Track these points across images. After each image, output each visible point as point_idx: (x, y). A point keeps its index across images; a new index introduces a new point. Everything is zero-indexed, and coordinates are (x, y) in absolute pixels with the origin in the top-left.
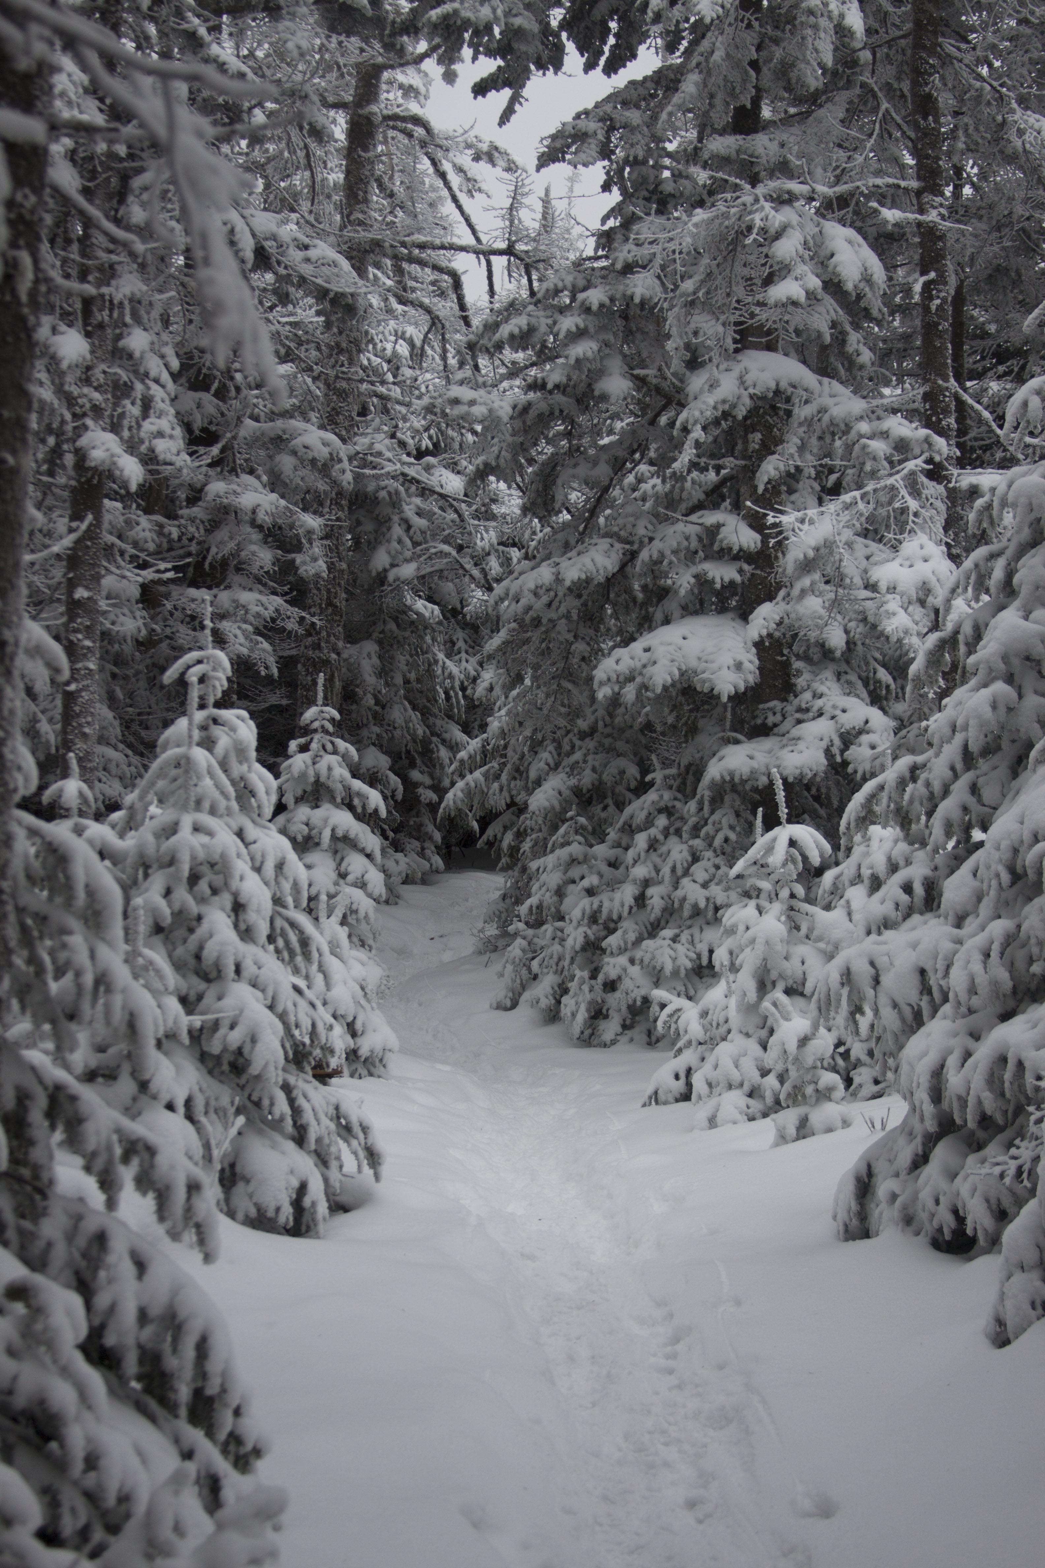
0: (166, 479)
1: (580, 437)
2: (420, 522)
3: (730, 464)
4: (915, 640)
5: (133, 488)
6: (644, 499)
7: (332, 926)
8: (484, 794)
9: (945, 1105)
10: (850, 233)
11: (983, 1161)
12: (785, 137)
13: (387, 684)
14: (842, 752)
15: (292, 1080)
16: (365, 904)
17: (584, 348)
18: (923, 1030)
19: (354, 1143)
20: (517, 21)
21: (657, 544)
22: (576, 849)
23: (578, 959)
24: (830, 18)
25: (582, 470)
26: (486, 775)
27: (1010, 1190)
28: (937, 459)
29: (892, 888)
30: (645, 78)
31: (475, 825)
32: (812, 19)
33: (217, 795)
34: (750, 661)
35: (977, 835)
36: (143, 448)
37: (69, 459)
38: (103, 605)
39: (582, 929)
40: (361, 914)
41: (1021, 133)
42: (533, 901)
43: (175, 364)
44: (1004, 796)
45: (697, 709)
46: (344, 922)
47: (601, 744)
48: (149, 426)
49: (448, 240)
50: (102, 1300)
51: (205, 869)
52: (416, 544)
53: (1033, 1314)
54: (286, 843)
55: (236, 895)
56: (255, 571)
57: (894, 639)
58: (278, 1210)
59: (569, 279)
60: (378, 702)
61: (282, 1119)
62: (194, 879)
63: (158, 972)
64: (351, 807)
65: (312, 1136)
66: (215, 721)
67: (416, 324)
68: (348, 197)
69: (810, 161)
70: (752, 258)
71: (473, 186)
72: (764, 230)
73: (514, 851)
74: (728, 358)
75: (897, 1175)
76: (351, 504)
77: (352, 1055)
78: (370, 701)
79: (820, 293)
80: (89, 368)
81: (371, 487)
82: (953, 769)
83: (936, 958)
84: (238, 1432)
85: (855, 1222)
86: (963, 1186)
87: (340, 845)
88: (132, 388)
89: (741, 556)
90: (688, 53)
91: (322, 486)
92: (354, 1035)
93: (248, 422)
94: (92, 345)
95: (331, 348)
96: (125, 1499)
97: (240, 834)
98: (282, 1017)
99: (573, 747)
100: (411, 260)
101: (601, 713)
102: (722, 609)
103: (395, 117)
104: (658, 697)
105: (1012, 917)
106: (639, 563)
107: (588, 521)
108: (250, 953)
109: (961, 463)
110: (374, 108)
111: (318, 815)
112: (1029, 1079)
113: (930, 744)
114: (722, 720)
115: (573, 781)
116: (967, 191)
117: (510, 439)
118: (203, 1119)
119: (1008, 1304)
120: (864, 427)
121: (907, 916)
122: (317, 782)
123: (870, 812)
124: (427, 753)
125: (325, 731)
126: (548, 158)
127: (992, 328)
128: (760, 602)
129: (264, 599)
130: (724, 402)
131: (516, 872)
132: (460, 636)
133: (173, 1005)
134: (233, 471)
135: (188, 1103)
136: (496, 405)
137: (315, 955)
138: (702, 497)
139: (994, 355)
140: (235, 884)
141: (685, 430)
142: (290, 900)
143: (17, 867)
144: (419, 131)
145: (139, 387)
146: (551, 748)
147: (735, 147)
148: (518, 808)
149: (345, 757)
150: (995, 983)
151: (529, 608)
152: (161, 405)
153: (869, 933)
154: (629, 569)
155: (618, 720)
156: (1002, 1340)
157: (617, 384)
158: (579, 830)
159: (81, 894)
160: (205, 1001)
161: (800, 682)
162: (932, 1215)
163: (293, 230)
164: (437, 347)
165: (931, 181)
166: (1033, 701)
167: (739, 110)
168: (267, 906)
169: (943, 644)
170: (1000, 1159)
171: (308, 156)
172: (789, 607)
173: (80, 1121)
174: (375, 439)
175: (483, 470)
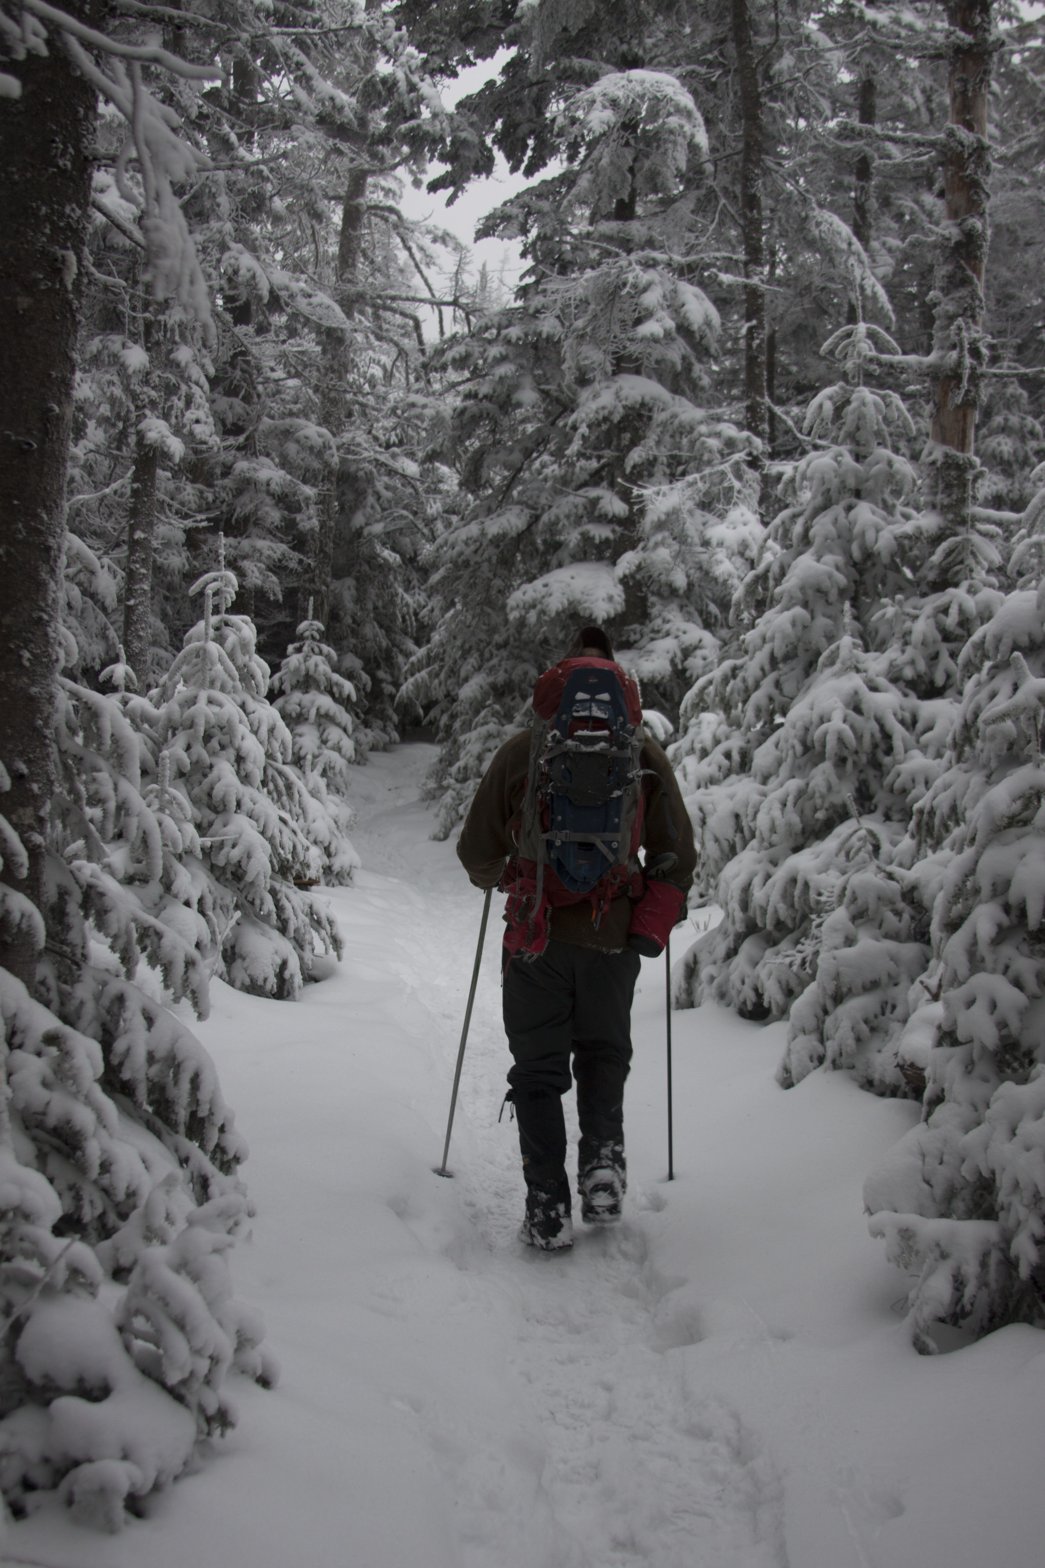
0: (207, 459)
1: (501, 433)
2: (387, 494)
3: (608, 454)
4: (736, 581)
5: (177, 460)
6: (545, 480)
7: (315, 778)
8: (428, 688)
9: (751, 913)
10: (696, 290)
11: (777, 954)
12: (651, 223)
13: (362, 609)
14: (683, 661)
15: (277, 886)
16: (339, 762)
17: (505, 369)
18: (736, 859)
19: (323, 932)
20: (463, 135)
21: (554, 510)
22: (492, 727)
24: (685, 137)
25: (502, 456)
26: (430, 674)
27: (797, 975)
28: (755, 453)
29: (717, 756)
30: (554, 179)
31: (421, 712)
32: (672, 137)
33: (226, 677)
34: (618, 593)
35: (778, 719)
36: (185, 431)
37: (132, 440)
38: (155, 544)
40: (337, 770)
41: (818, 224)
42: (461, 764)
43: (212, 371)
44: (799, 690)
46: (324, 774)
47: (511, 653)
48: (190, 415)
49: (411, 294)
50: (120, 1046)
51: (216, 731)
52: (384, 510)
53: (811, 1065)
54: (277, 715)
55: (238, 750)
56: (268, 525)
57: (721, 580)
58: (265, 980)
59: (496, 320)
60: (354, 621)
61: (269, 914)
62: (207, 738)
63: (179, 804)
64: (332, 695)
65: (292, 927)
66: (227, 624)
67: (388, 354)
68: (341, 263)
69: (669, 238)
70: (626, 306)
71: (430, 260)
72: (635, 286)
73: (448, 728)
74: (607, 379)
75: (715, 963)
76: (338, 480)
77: (328, 870)
78: (348, 620)
79: (674, 334)
80: (148, 374)
81: (353, 468)
82: (762, 669)
83: (747, 806)
84: (223, 1144)
85: (684, 996)
86: (762, 971)
87: (323, 720)
88: (179, 388)
89: (614, 520)
90: (582, 163)
91: (316, 465)
92: (329, 854)
93: (266, 420)
94: (151, 357)
95: (326, 369)
96: (132, 1194)
97: (243, 706)
98: (271, 840)
99: (492, 655)
100: (386, 308)
101: (512, 631)
102: (600, 558)
103: (376, 207)
104: (552, 620)
105: (803, 777)
106: (540, 525)
107: (505, 493)
108: (248, 793)
109: (773, 456)
110: (361, 200)
111: (307, 698)
112: (813, 896)
113: (746, 652)
115: (491, 679)
116: (779, 271)
117: (450, 433)
118: (210, 913)
119: (794, 1057)
120: (703, 429)
121: (726, 776)
122: (307, 675)
123: (702, 700)
124: (388, 659)
125: (313, 638)
126: (484, 233)
127: (794, 369)
128: (625, 551)
129: (274, 545)
130: (603, 408)
131: (449, 744)
132: (415, 577)
133: (190, 829)
134: (254, 454)
135: (201, 901)
136: (442, 408)
137: (296, 796)
138: (587, 477)
139: (796, 388)
140: (237, 742)
141: (575, 428)
142: (279, 757)
143: (59, 718)
144: (393, 218)
145: (184, 387)
146: (476, 655)
147: (616, 229)
148: (452, 698)
149: (328, 657)
150: (789, 825)
151: (461, 554)
152: (199, 400)
153: (699, 787)
154: (533, 528)
155: (524, 636)
156: (788, 1083)
157: (528, 396)
158: (495, 714)
159: (108, 741)
160: (214, 827)
161: (654, 611)
162: (739, 992)
163: (302, 285)
164: (402, 370)
165: (755, 255)
166: (822, 622)
167: (621, 202)
168: (262, 759)
169: (757, 579)
170: (790, 952)
171: (313, 234)
172: (646, 555)
173: (106, 912)
174: (356, 434)
175: (432, 457)
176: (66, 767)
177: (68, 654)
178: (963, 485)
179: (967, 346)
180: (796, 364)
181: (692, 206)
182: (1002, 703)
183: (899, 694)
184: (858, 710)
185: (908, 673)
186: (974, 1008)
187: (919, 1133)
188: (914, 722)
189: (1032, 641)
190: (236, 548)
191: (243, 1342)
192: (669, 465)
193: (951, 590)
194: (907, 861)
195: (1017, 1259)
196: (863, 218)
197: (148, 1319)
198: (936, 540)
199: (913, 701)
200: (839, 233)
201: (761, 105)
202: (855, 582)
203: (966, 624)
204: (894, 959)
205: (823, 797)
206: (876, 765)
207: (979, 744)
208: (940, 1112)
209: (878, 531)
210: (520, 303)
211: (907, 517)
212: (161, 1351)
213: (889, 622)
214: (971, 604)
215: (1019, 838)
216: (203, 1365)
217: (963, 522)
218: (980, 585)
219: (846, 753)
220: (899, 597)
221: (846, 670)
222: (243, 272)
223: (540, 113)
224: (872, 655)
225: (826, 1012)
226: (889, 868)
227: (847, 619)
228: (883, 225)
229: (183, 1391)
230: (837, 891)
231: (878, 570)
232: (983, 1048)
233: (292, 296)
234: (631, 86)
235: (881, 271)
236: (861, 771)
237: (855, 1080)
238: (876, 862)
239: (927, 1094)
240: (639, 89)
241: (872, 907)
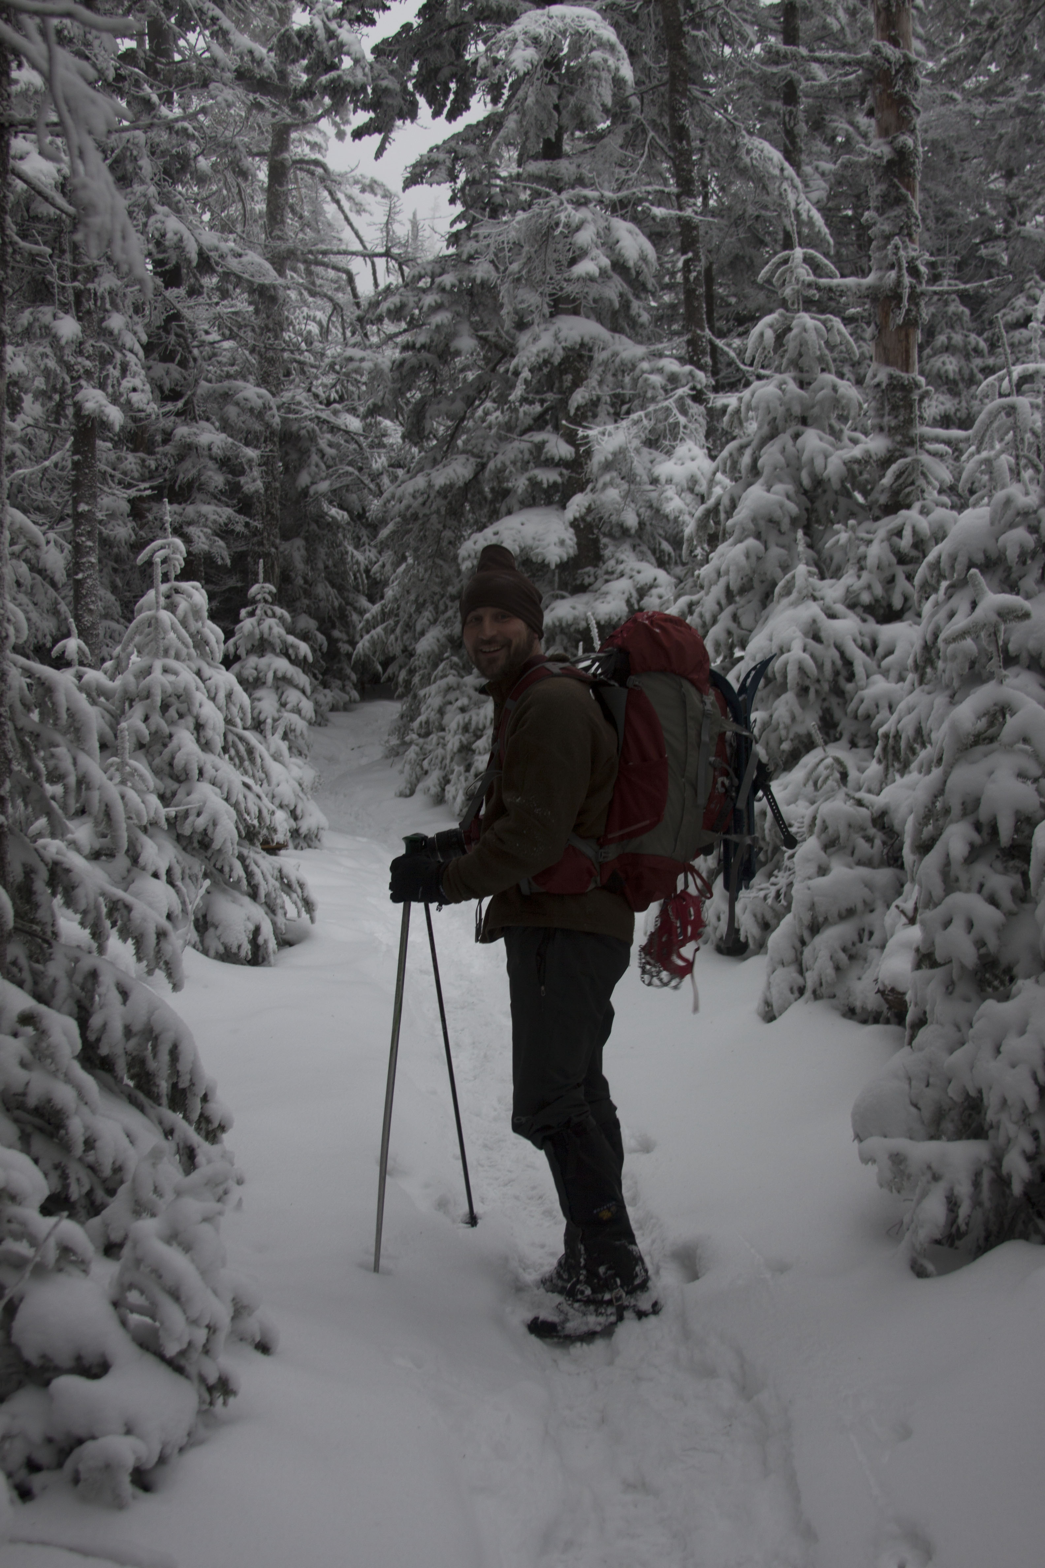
0: (146, 427)
1: (442, 383)
2: (331, 452)
3: (550, 396)
4: (687, 518)
5: (117, 428)
6: (490, 427)
7: (276, 741)
8: (384, 644)
10: (630, 225)
11: (753, 888)
12: (580, 161)
13: (312, 569)
14: (639, 602)
15: (245, 852)
16: (300, 724)
17: (441, 318)
19: (294, 896)
20: (384, 83)
21: (500, 457)
22: (451, 679)
23: (456, 758)
24: (609, 71)
25: (444, 406)
26: (385, 630)
27: (771, 907)
28: (699, 387)
30: (479, 123)
31: (380, 668)
32: (596, 73)
33: (180, 645)
34: (569, 536)
35: (738, 653)
36: (122, 400)
37: (70, 411)
38: (100, 516)
39: (457, 737)
40: (298, 732)
41: (749, 152)
42: (422, 718)
43: (144, 338)
44: (757, 622)
45: (534, 575)
46: (285, 737)
48: (127, 383)
49: (343, 247)
50: (96, 1021)
51: (173, 699)
52: (328, 467)
53: (792, 997)
54: (234, 680)
55: (197, 718)
56: (212, 489)
57: (672, 517)
58: (239, 947)
59: (430, 268)
60: (306, 582)
61: (239, 880)
62: (165, 707)
63: (141, 776)
64: (288, 657)
65: (262, 892)
66: (177, 591)
67: (323, 309)
68: (269, 220)
69: (599, 175)
70: (560, 246)
71: (360, 209)
72: (567, 225)
73: (408, 683)
74: (545, 322)
76: (281, 440)
77: (295, 833)
78: (300, 581)
79: (610, 272)
80: (81, 343)
81: (295, 427)
82: (719, 604)
84: (207, 1113)
87: (281, 683)
88: (113, 356)
89: (561, 463)
90: (507, 104)
91: (258, 427)
92: (295, 817)
93: (203, 383)
94: (83, 326)
95: (262, 329)
96: (118, 1170)
97: (199, 673)
98: (236, 806)
99: (446, 607)
100: (318, 263)
102: (549, 503)
103: (301, 161)
105: (766, 710)
106: (487, 471)
107: (449, 442)
108: (209, 760)
109: (717, 389)
110: (286, 155)
111: (263, 662)
113: (702, 587)
114: (551, 582)
115: (447, 631)
116: (712, 202)
117: (390, 385)
118: (179, 883)
119: (774, 991)
120: (645, 365)
122: (262, 638)
124: (342, 618)
125: (266, 601)
126: (411, 181)
127: (733, 300)
128: (574, 494)
129: (219, 510)
130: (544, 351)
131: (409, 699)
132: (364, 533)
133: (154, 800)
134: (194, 419)
135: (169, 872)
136: (380, 360)
137: (259, 760)
138: (531, 422)
139: (736, 319)
140: (195, 709)
141: (516, 373)
142: (238, 721)
143: (13, 696)
144: (320, 171)
145: (118, 355)
146: (431, 608)
147: (545, 169)
148: (409, 653)
149: (281, 619)
151: (409, 507)
152: (134, 368)
154: (480, 476)
156: (769, 1016)
157: (466, 343)
158: (453, 666)
159: (64, 716)
160: (178, 797)
161: (607, 553)
162: (716, 929)
163: (231, 244)
164: (339, 325)
165: (686, 187)
166: (775, 552)
167: (547, 142)
168: (221, 725)
169: (708, 513)
170: (764, 885)
171: (240, 193)
172: (595, 496)
173: (73, 888)
174: (296, 393)
175: (374, 411)
176: (23, 745)
177: (17, 630)
178: (910, 406)
179: (905, 265)
180: (735, 295)
181: (620, 141)
182: (961, 622)
183: (858, 620)
184: (817, 638)
185: (866, 598)
186: (951, 929)
187: (904, 1058)
188: (875, 646)
189: (987, 558)
190: (181, 515)
191: (239, 1310)
192: (613, 405)
193: (903, 513)
194: (875, 786)
195: (1010, 1176)
196: (793, 143)
197: (142, 1292)
198: (885, 462)
199: (872, 625)
200: (771, 160)
201: (684, 34)
202: (807, 510)
203: (920, 545)
204: (868, 885)
205: (787, 728)
206: (838, 692)
207: (940, 664)
208: (923, 1034)
209: (826, 457)
210: (452, 250)
211: (855, 442)
212: (157, 1324)
213: (844, 549)
214: (924, 525)
215: (986, 755)
216: (201, 1335)
217: (911, 443)
218: (933, 505)
219: (807, 682)
220: (852, 522)
221: (802, 599)
222: (169, 235)
223: (460, 56)
224: (828, 582)
225: (803, 943)
226: (858, 795)
227: (801, 548)
228: (814, 149)
229: (183, 1362)
230: (807, 821)
231: (829, 497)
232: (963, 967)
233: (222, 256)
234: (551, 22)
235: (815, 196)
236: (824, 700)
237: (836, 1008)
238: (844, 789)
239: (909, 1018)
240: (560, 25)
241: (843, 834)
